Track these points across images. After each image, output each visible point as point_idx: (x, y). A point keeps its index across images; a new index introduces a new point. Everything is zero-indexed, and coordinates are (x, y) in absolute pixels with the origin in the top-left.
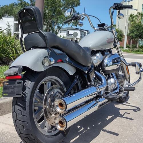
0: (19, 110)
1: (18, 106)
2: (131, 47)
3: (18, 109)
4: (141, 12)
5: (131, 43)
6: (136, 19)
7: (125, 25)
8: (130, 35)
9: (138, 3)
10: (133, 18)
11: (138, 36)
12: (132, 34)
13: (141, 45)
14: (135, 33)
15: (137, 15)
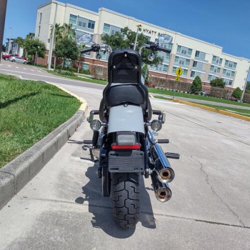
0: (132, 187)
1: (130, 183)
2: (55, 67)
3: (130, 185)
4: (68, 23)
5: (55, 62)
6: (62, 31)
7: (47, 36)
8: (57, 52)
9: (65, 11)
10: (58, 29)
11: (66, 54)
12: (59, 51)
13: (66, 66)
14: (63, 50)
15: (63, 27)
